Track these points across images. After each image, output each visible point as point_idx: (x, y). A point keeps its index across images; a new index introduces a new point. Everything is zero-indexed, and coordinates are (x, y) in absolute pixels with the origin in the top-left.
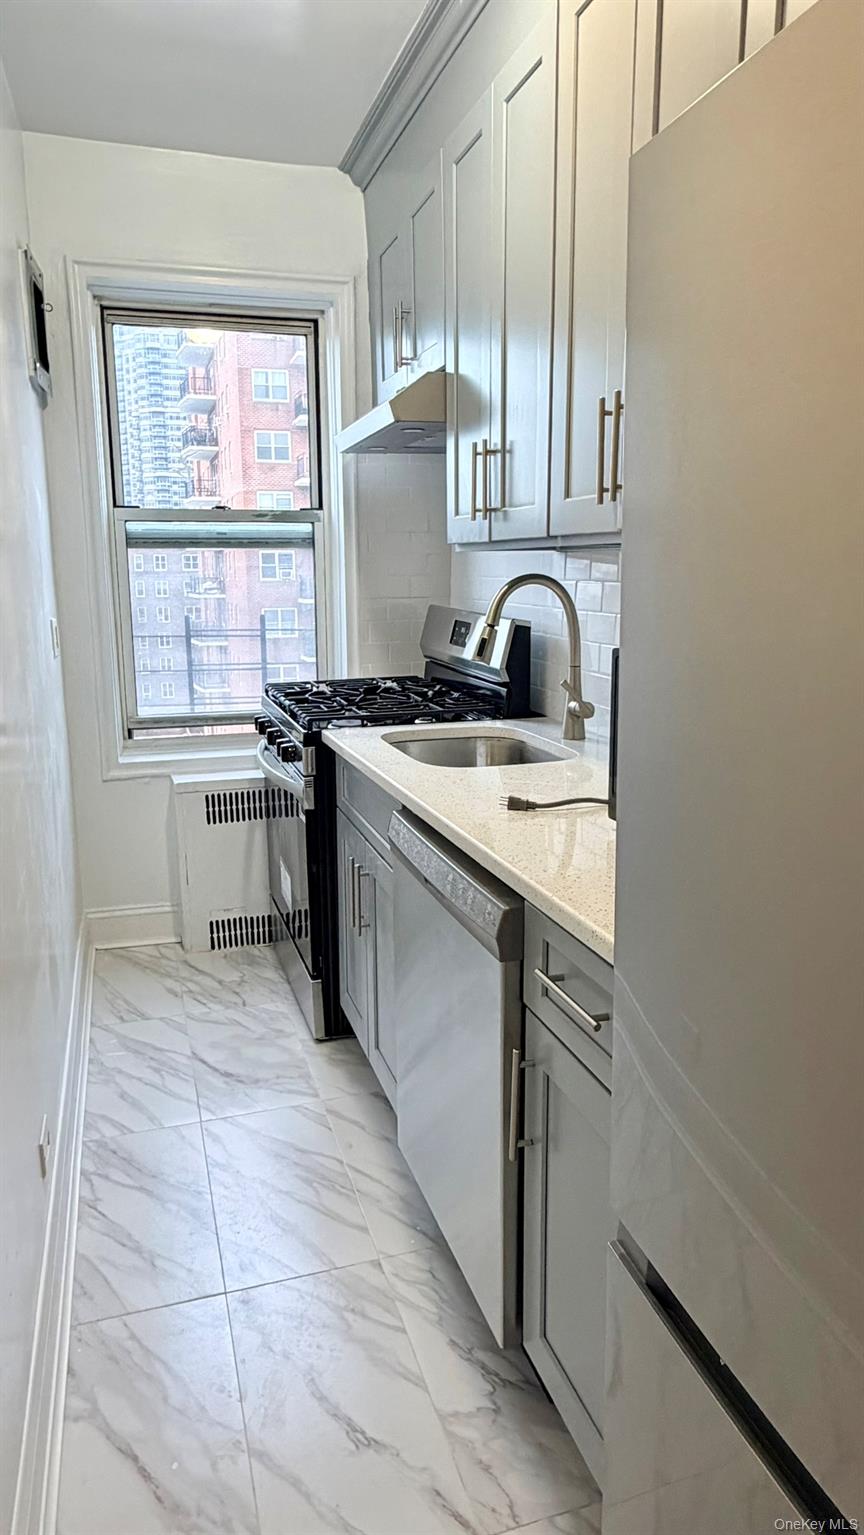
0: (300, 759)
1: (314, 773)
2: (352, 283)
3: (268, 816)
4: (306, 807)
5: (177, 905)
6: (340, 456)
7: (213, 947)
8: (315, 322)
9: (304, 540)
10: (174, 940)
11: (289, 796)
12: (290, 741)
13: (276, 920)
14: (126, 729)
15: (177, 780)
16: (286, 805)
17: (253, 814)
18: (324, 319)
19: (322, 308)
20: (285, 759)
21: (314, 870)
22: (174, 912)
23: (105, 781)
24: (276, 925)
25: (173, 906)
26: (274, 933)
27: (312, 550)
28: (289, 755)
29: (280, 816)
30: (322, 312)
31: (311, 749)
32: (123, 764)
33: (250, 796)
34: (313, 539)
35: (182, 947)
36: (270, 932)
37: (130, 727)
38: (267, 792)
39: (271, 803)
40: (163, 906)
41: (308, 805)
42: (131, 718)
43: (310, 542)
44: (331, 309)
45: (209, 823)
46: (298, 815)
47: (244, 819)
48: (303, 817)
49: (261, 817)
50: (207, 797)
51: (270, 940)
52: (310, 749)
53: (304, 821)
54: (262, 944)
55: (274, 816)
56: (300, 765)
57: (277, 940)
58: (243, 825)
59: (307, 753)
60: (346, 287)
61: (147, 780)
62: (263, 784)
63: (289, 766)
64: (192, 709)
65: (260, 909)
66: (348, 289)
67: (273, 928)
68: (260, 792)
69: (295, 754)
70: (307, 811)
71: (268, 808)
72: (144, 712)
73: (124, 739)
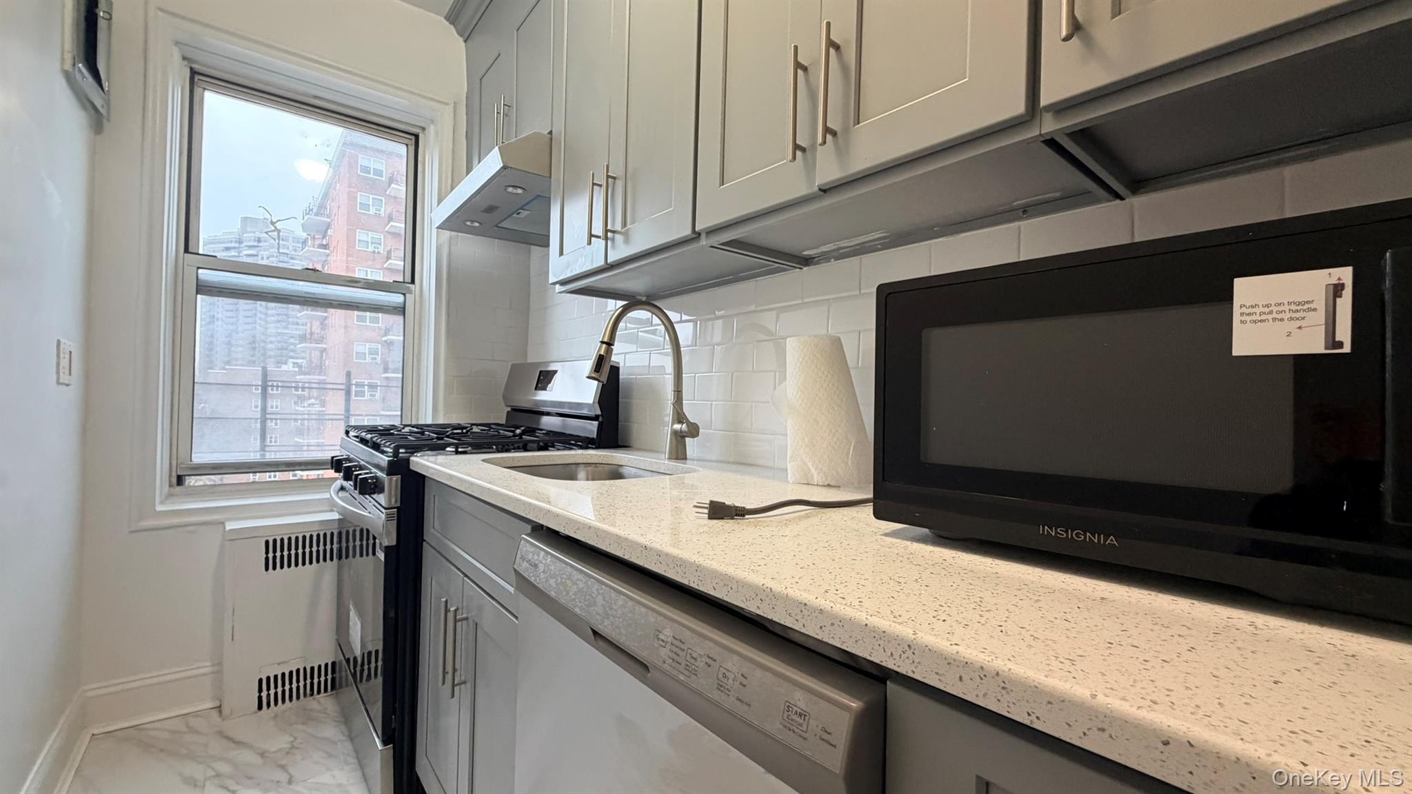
0: (381, 491)
1: (399, 505)
2: (453, 105)
3: (340, 558)
4: (386, 543)
5: (218, 664)
6: (434, 231)
7: (260, 707)
8: (417, 137)
9: (395, 308)
10: (209, 705)
11: (365, 534)
12: (371, 473)
13: (340, 667)
14: (174, 474)
15: (230, 526)
16: (361, 546)
17: (322, 557)
18: (425, 134)
19: (422, 125)
20: (362, 493)
21: (392, 614)
22: (213, 673)
23: (132, 532)
24: (340, 671)
25: (213, 665)
26: (337, 679)
27: (402, 318)
28: (368, 487)
29: (354, 556)
30: (424, 129)
31: (396, 478)
32: (161, 512)
33: (321, 539)
34: (404, 308)
35: (220, 712)
36: (333, 679)
37: (179, 473)
38: (340, 534)
39: (344, 545)
40: (198, 668)
41: (390, 540)
42: (182, 463)
43: (401, 310)
44: (432, 126)
45: (267, 569)
46: (374, 554)
47: (311, 563)
48: (381, 555)
49: (332, 559)
50: (267, 542)
51: (333, 688)
52: (394, 478)
53: (383, 559)
54: (323, 694)
55: (347, 557)
56: (382, 498)
57: (341, 687)
58: (309, 569)
59: (392, 483)
60: (447, 107)
61: (191, 528)
62: (336, 526)
63: (368, 500)
64: (264, 455)
65: (323, 654)
66: (449, 109)
67: (337, 675)
68: (332, 534)
69: (376, 486)
70: (387, 548)
71: (340, 550)
72: (199, 458)
73: (171, 486)
